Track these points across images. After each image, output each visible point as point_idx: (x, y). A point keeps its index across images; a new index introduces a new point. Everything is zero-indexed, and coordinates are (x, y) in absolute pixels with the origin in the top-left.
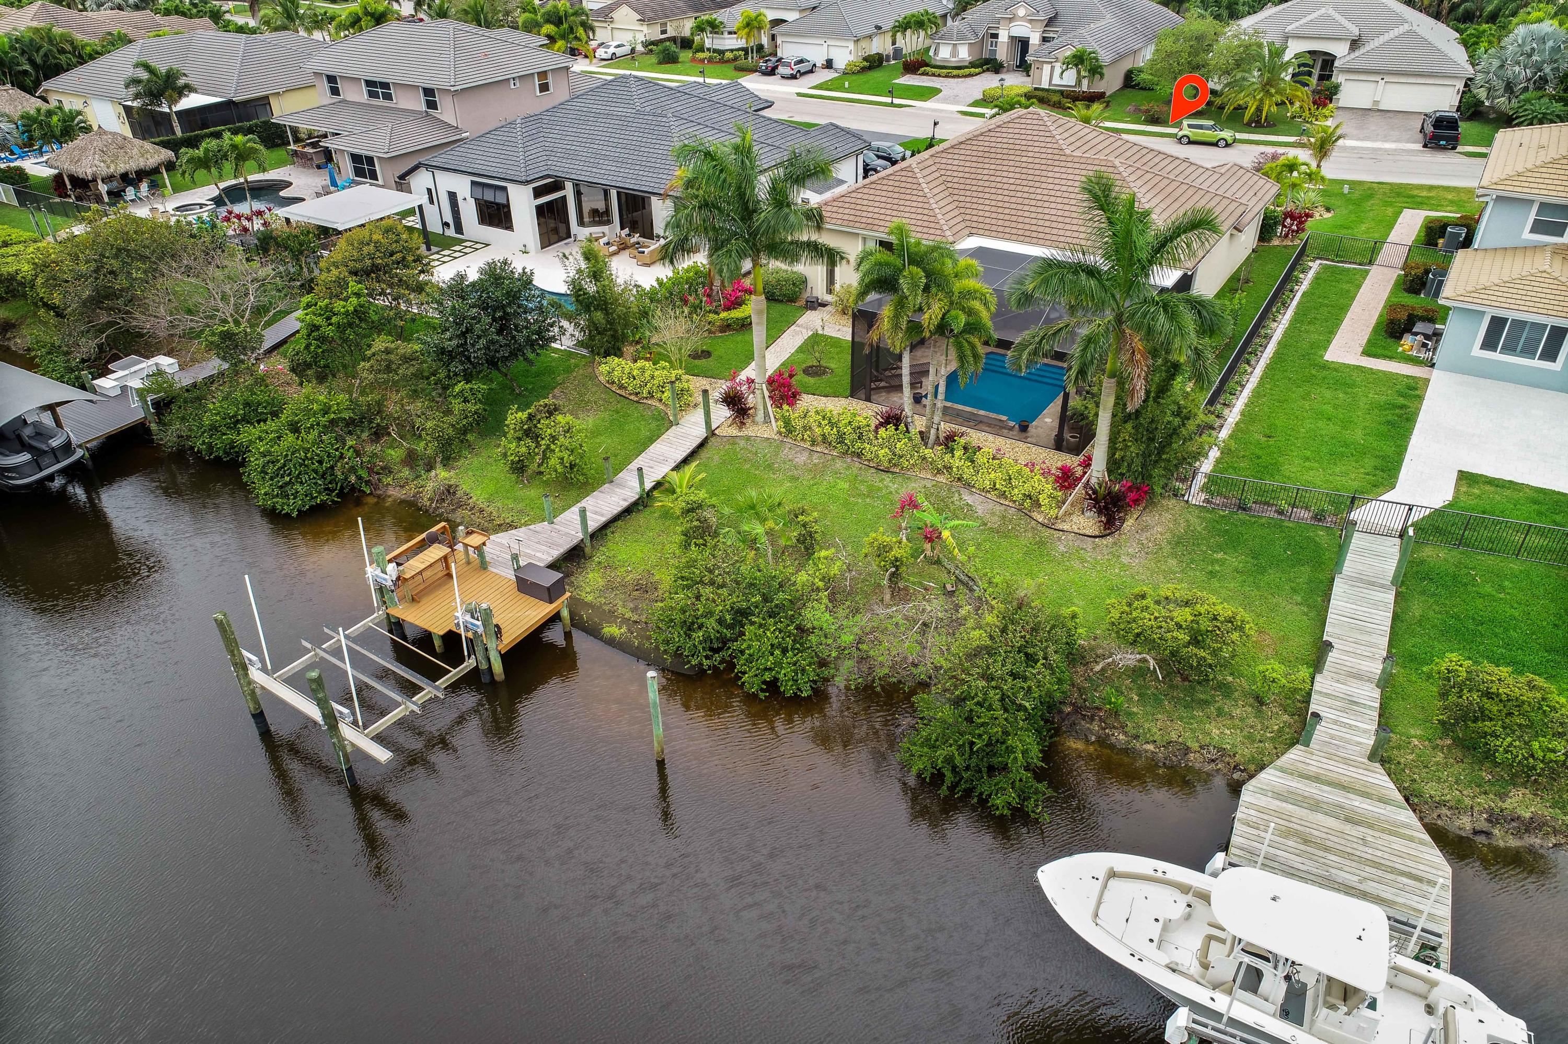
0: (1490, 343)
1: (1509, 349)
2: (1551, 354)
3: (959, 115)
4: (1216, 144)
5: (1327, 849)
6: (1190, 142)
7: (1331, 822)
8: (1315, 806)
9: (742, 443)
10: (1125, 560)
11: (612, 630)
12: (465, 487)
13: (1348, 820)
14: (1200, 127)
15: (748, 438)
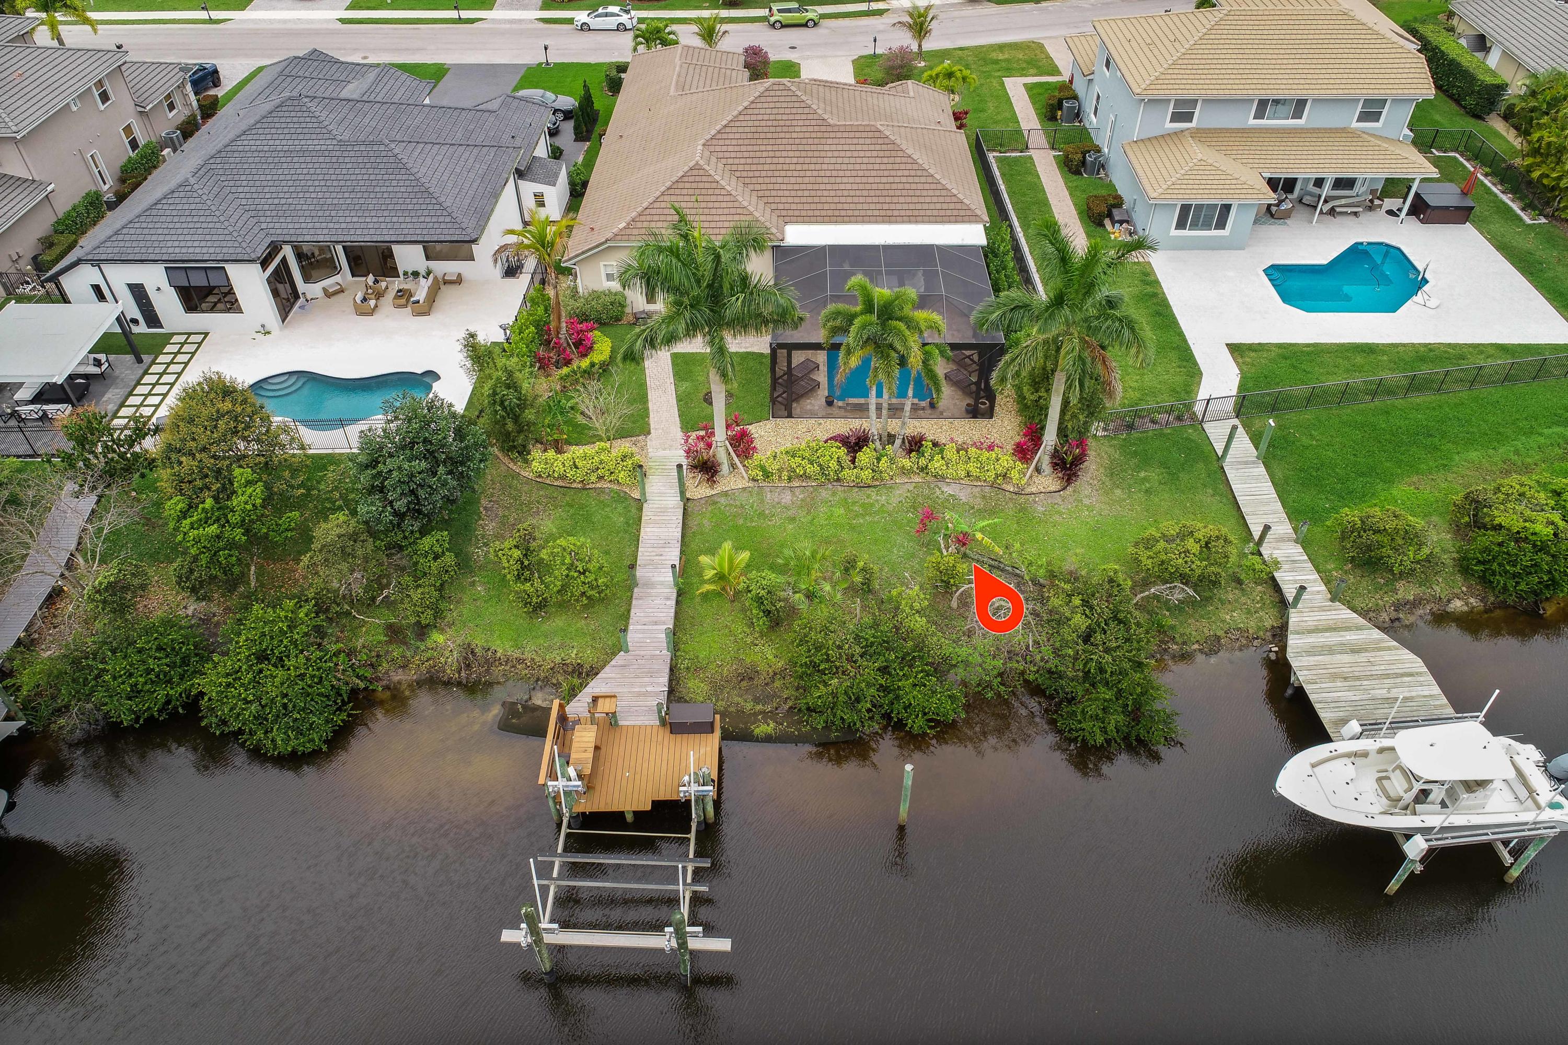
0: (1181, 225)
1: (1194, 226)
2: (1221, 225)
3: (542, 25)
4: (805, 25)
5: (1358, 678)
6: (783, 26)
7: (1347, 658)
8: (1330, 650)
9: (723, 500)
10: (1086, 501)
11: (764, 728)
12: (479, 642)
13: (1353, 651)
14: (789, 11)
15: (725, 494)
